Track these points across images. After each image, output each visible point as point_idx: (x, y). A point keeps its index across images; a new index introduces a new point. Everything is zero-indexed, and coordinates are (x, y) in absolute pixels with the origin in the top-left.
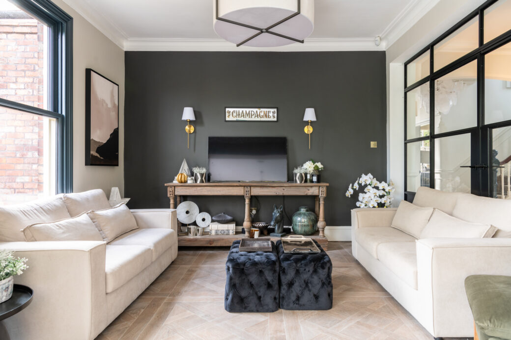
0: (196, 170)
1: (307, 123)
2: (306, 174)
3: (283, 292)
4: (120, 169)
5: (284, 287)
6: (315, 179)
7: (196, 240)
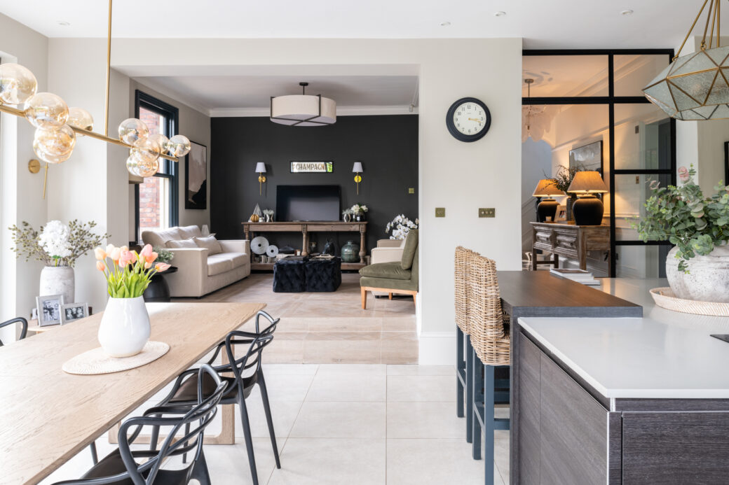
0: (266, 212)
1: (355, 174)
2: (352, 215)
3: (306, 282)
4: (207, 212)
5: (307, 279)
6: (358, 218)
7: (265, 266)
